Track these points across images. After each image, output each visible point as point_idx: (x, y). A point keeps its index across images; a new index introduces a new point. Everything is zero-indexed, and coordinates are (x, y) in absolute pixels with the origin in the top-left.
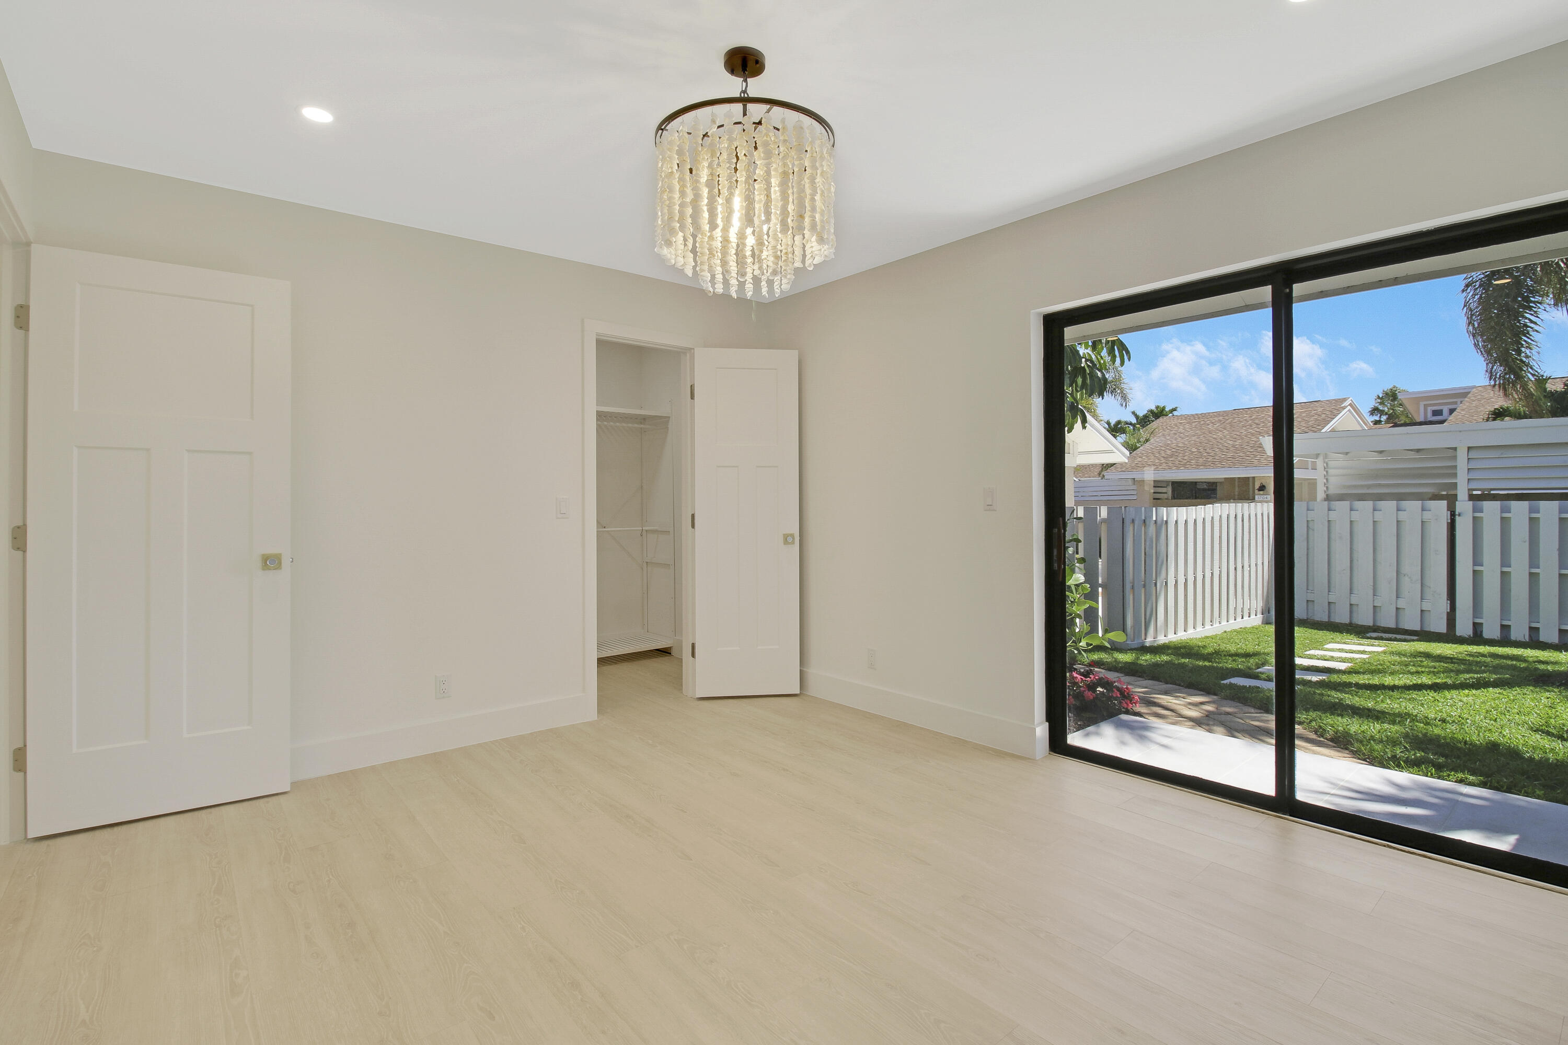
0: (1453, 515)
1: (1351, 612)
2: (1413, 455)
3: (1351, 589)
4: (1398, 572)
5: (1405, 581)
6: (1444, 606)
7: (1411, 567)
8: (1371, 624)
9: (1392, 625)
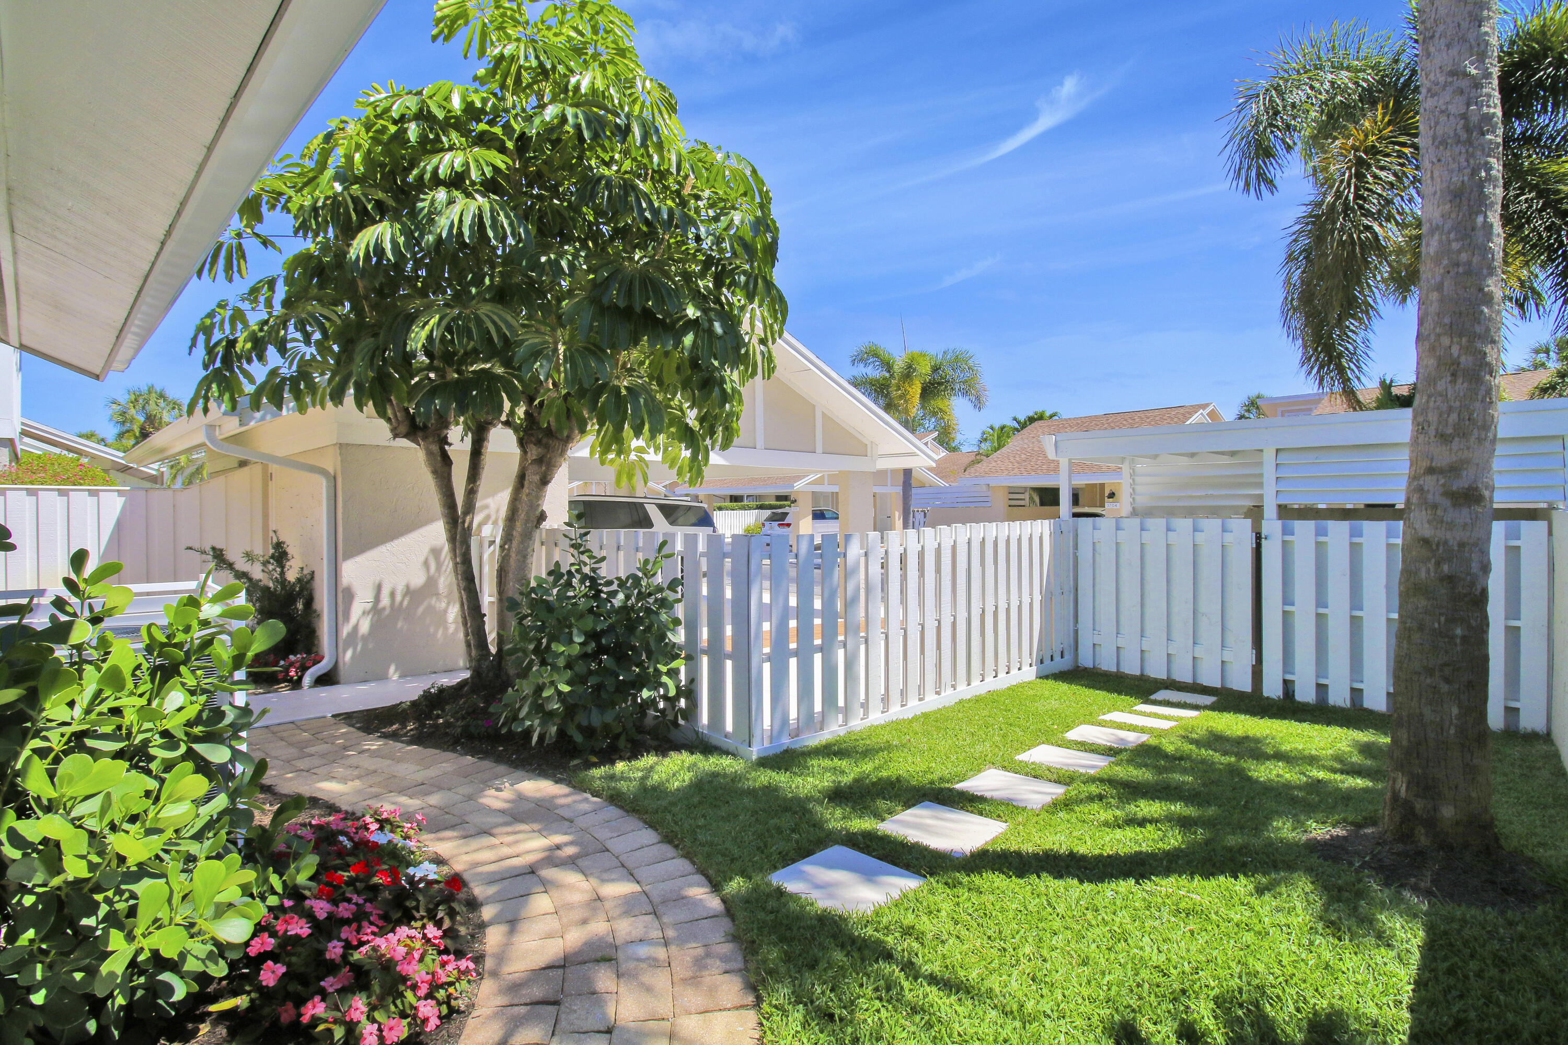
0: (1259, 537)
1: (1142, 660)
2: (1225, 460)
3: (1142, 630)
4: (1195, 612)
5: (1203, 623)
6: (1247, 656)
7: (1210, 606)
8: (1164, 676)
9: (1188, 679)
